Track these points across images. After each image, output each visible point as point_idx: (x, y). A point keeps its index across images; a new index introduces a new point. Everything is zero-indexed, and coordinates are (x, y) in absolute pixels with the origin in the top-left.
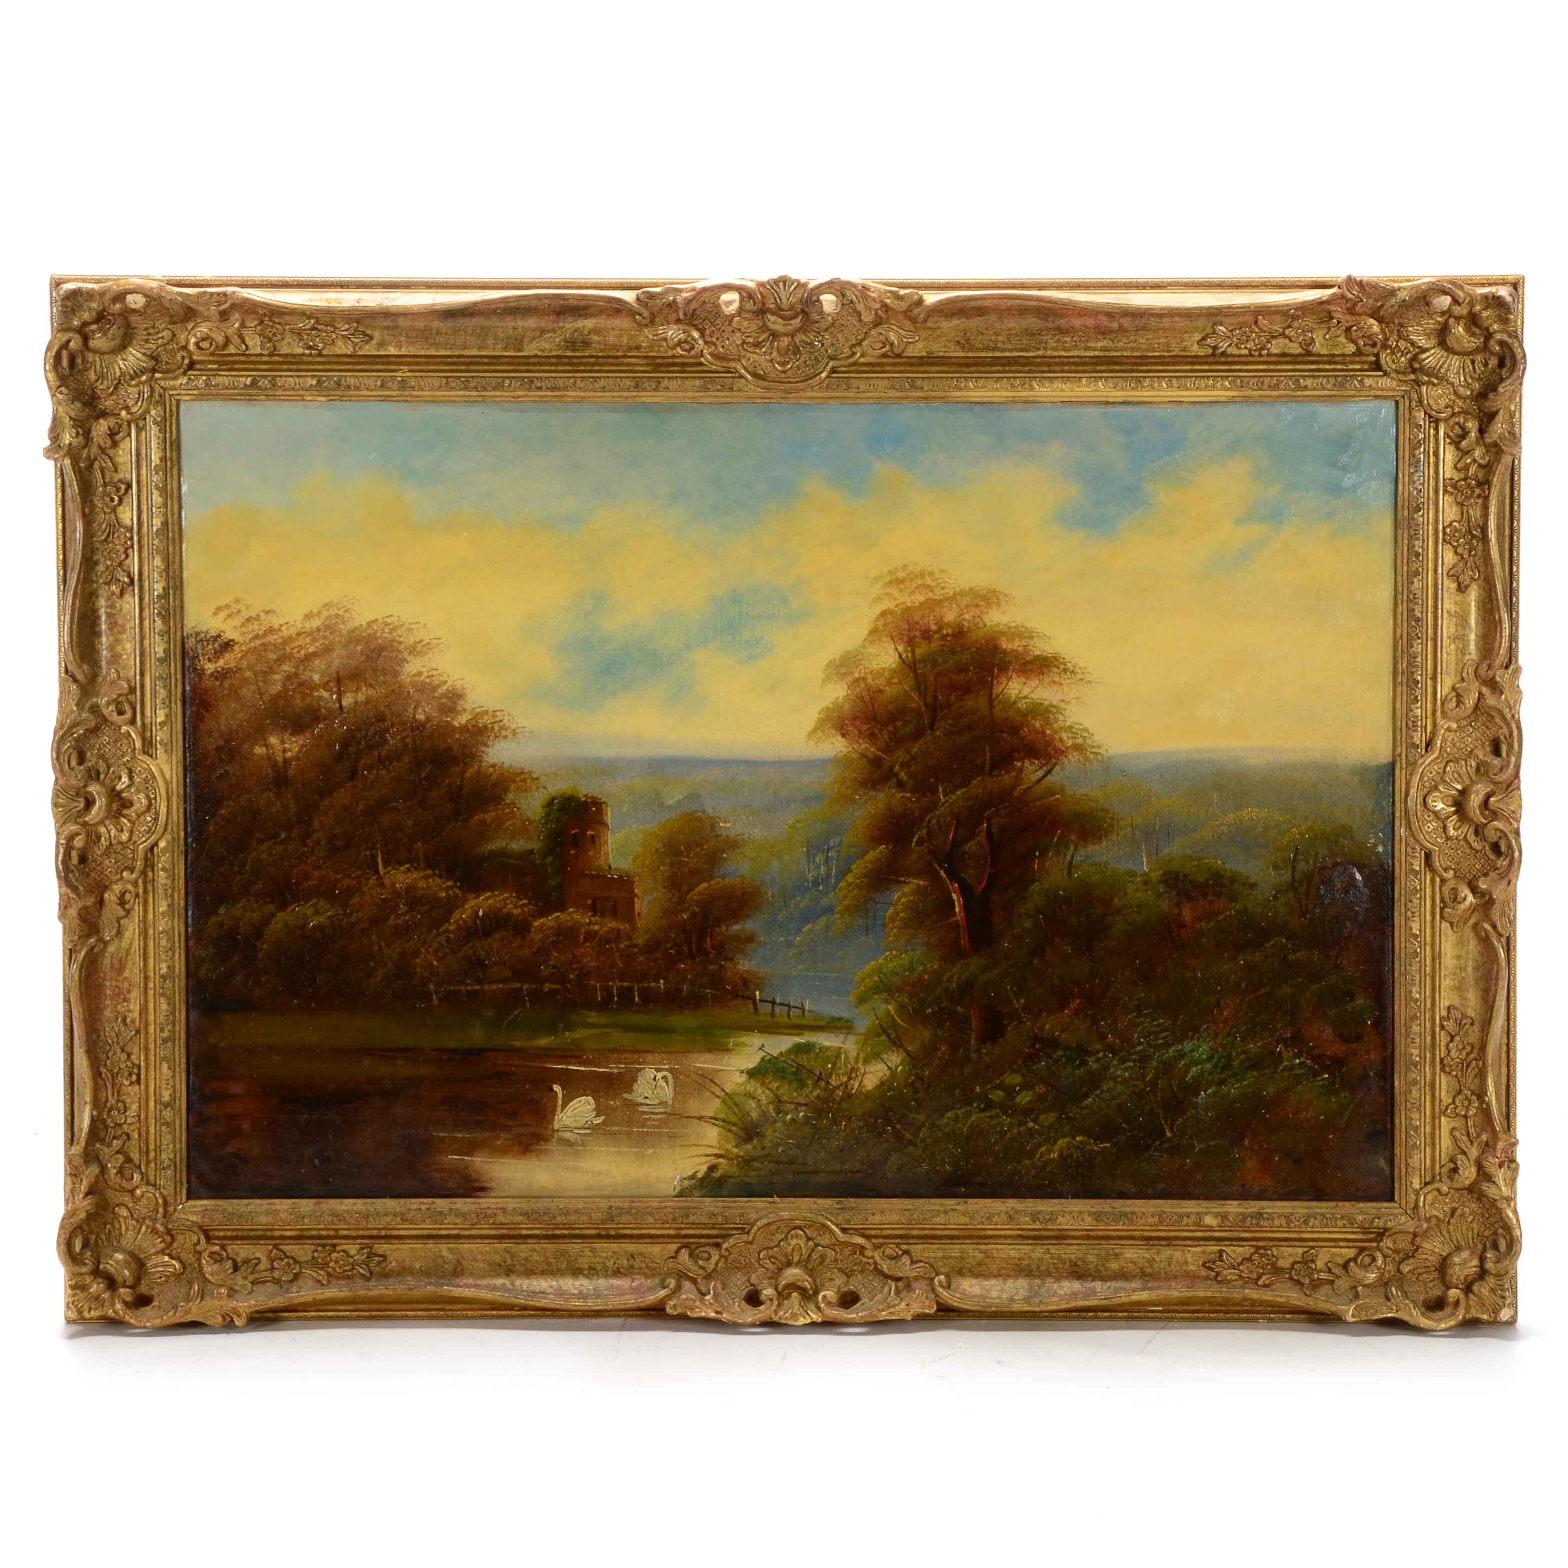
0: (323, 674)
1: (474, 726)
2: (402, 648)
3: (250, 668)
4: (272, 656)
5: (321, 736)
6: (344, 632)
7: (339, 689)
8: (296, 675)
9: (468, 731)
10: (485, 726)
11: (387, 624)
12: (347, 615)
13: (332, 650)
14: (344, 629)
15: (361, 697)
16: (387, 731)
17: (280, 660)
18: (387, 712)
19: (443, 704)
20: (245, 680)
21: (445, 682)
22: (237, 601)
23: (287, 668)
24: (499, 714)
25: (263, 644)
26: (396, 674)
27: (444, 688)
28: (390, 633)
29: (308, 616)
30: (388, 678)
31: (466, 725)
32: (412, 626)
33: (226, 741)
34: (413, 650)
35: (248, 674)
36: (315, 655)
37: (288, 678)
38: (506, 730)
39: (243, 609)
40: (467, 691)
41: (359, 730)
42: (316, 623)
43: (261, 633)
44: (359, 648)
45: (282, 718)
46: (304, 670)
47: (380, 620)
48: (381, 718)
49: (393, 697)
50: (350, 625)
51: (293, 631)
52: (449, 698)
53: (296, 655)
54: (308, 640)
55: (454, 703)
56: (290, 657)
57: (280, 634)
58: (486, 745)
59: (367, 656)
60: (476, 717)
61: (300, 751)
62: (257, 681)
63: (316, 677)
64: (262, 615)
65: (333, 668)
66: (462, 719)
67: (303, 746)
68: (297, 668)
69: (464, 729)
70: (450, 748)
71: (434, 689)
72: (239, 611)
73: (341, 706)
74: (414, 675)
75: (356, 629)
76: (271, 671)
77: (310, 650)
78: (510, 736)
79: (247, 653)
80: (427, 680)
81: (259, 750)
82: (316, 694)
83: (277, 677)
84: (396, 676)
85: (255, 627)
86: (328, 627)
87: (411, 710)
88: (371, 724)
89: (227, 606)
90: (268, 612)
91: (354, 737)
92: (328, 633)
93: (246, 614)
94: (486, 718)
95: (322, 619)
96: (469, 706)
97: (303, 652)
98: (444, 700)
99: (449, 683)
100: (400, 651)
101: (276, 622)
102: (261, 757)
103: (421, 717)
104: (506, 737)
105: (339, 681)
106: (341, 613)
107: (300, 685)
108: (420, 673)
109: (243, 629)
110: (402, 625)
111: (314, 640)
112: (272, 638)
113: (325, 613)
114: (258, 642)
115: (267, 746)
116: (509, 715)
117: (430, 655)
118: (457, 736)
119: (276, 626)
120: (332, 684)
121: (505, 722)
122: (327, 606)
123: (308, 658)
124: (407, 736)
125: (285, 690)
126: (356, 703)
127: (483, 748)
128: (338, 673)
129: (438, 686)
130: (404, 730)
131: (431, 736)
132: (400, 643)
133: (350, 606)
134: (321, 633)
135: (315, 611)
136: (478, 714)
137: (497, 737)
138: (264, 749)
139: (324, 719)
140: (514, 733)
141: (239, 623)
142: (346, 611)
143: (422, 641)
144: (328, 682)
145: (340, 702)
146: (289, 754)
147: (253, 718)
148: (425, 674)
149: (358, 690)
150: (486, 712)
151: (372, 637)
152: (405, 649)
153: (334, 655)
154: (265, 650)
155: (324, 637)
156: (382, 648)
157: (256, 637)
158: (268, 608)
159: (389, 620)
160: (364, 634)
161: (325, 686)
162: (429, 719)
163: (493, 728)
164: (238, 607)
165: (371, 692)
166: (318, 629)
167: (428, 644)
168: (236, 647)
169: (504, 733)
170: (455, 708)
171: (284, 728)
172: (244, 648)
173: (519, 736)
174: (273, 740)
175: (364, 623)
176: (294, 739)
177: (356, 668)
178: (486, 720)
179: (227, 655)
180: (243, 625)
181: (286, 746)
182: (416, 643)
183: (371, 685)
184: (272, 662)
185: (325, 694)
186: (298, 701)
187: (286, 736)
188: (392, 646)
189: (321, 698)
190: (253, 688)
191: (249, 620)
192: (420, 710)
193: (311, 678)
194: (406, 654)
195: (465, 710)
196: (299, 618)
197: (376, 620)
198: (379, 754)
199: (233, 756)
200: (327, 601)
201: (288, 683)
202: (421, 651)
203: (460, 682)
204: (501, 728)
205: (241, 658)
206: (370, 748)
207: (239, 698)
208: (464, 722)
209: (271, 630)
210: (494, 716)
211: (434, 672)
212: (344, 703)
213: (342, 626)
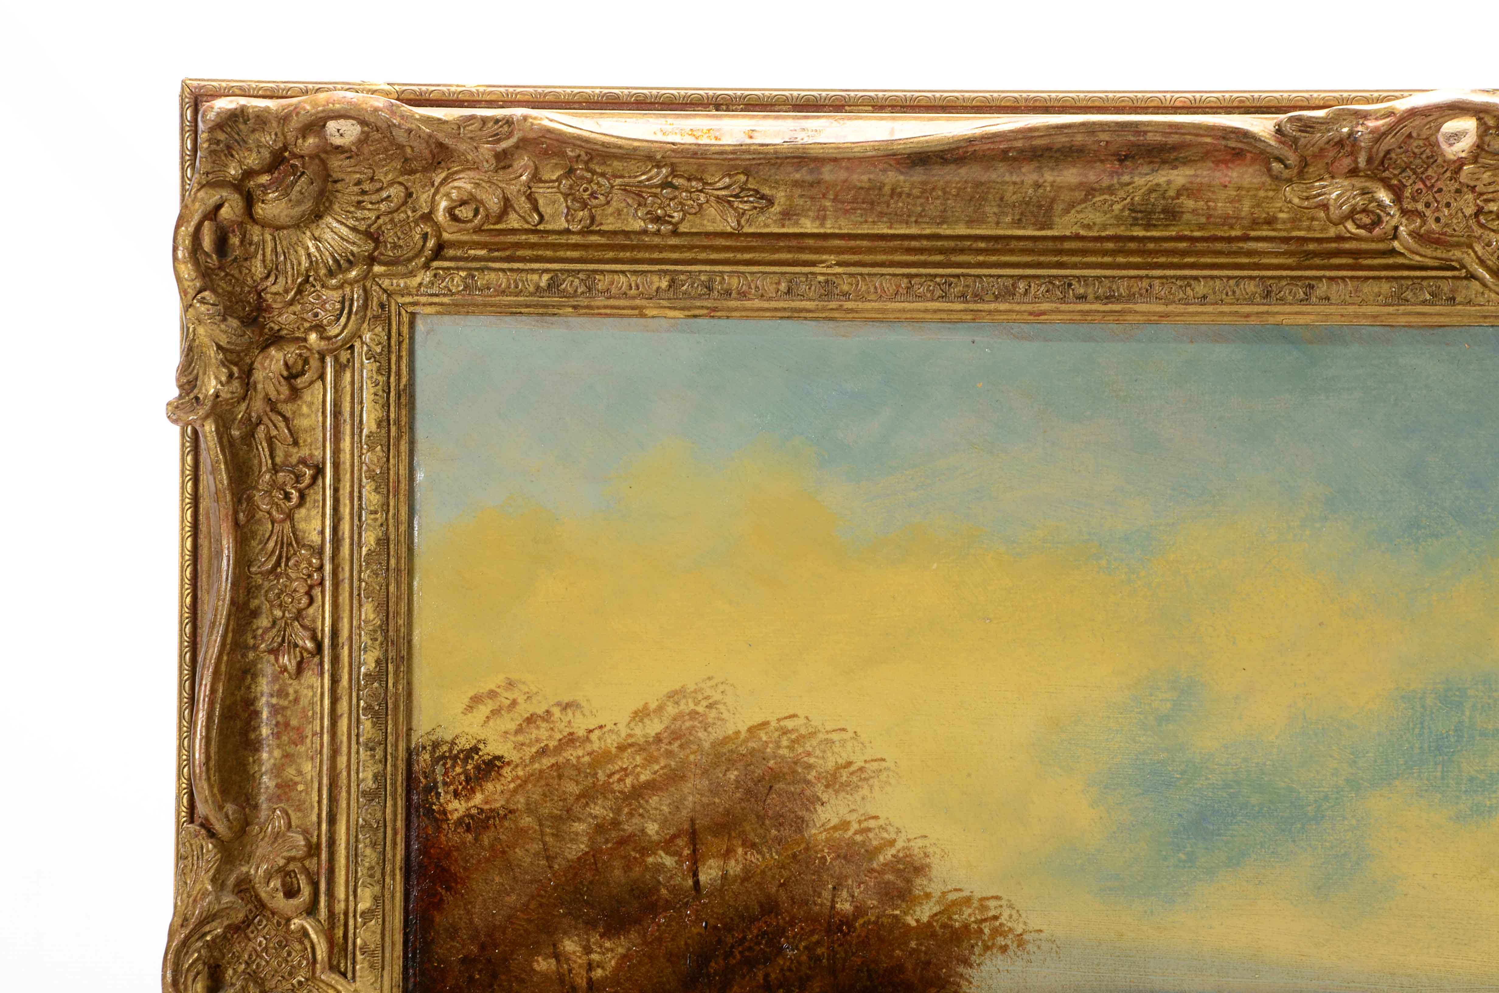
0: (664, 823)
1: (944, 926)
2: (811, 776)
3: (530, 810)
4: (572, 788)
5: (660, 940)
6: (707, 745)
7: (694, 851)
8: (616, 823)
9: (933, 935)
10: (966, 926)
11: (785, 732)
12: (713, 714)
13: (683, 778)
14: (706, 739)
15: (734, 867)
16: (782, 932)
17: (587, 796)
18: (783, 896)
19: (888, 882)
20: (521, 832)
21: (892, 843)
22: (511, 684)
23: (599, 810)
24: (992, 904)
25: (556, 766)
26: (800, 824)
27: (887, 855)
28: (791, 748)
29: (641, 715)
30: (786, 832)
31: (929, 924)
32: (835, 736)
33: (483, 947)
34: (832, 781)
35: (527, 821)
36: (651, 786)
37: (600, 828)
38: (1004, 934)
39: (521, 700)
40: (934, 861)
41: (728, 929)
42: (654, 727)
43: (552, 744)
44: (732, 775)
45: (587, 902)
46: (631, 815)
47: (774, 724)
48: (770, 907)
49: (794, 867)
50: (717, 733)
51: (611, 742)
52: (898, 872)
53: (616, 787)
54: (639, 760)
55: (909, 881)
56: (605, 790)
57: (589, 748)
58: (966, 962)
59: (748, 791)
60: (949, 908)
61: (619, 967)
62: (542, 834)
63: (652, 828)
64: (556, 711)
65: (684, 813)
66: (924, 913)
67: (624, 957)
68: (618, 811)
69: (926, 930)
70: (900, 968)
71: (872, 853)
72: (514, 703)
73: (697, 883)
74: (835, 828)
75: (726, 740)
76: (570, 815)
77: (643, 778)
78: (1013, 947)
79: (525, 782)
80: (859, 838)
81: (543, 965)
82: (650, 860)
83: (580, 827)
84: (799, 830)
85: (542, 733)
86: (676, 736)
87: (827, 894)
88: (753, 920)
89: (492, 694)
90: (566, 707)
91: (719, 941)
92: (675, 746)
93: (525, 709)
94: (967, 911)
95: (666, 723)
96: (935, 888)
97: (628, 781)
98: (889, 877)
99: (900, 844)
100: (808, 782)
101: (580, 725)
102: (545, 975)
103: (845, 906)
104: (1004, 949)
105: (694, 836)
106: (700, 709)
107: (622, 842)
108: (845, 825)
109: (520, 738)
110: (813, 734)
111: (650, 760)
112: (571, 754)
113: (671, 710)
114: (547, 762)
115: (557, 956)
116: (1011, 907)
117: (865, 791)
118: (913, 944)
119: (581, 733)
120: (680, 842)
121: (1002, 920)
122: (674, 696)
123: (639, 792)
124: (818, 943)
125: (595, 852)
126: (725, 877)
127: (961, 969)
128: (692, 821)
129: (878, 850)
130: (813, 932)
131: (864, 943)
132: (809, 767)
133: (717, 697)
134: (664, 747)
135: (653, 706)
136: (954, 903)
137: (987, 948)
138: (553, 961)
139: (666, 909)
140: (1021, 943)
141: (512, 726)
142: (710, 706)
143: (849, 764)
144: (674, 837)
145: (695, 875)
146: (599, 973)
147: (533, 905)
148: (855, 826)
149: (728, 853)
150: (968, 900)
151: (756, 755)
152: (818, 779)
153: (687, 787)
154: (560, 777)
155: (669, 754)
156: (776, 776)
157: (543, 752)
158: (566, 699)
159: (789, 724)
160: (743, 750)
161: (668, 844)
162: (860, 911)
163: (981, 931)
164: (511, 696)
165: (754, 858)
166: (658, 739)
167: (861, 769)
168: (506, 771)
169: (1001, 941)
170: (910, 891)
171: (591, 924)
172: (521, 773)
173: (1030, 947)
174: (570, 946)
175: (743, 729)
176: (608, 944)
177: (727, 812)
178: (967, 915)
179: (489, 786)
180: (519, 731)
181: (595, 957)
182: (839, 768)
183: (753, 845)
184: (571, 800)
185: (669, 861)
186: (617, 872)
187: (595, 938)
188: (794, 772)
189: (659, 868)
190: (536, 847)
191: (530, 720)
192: (845, 894)
193: (643, 831)
194: (819, 788)
195: (928, 896)
196: (623, 718)
197: (765, 724)
198: (766, 976)
199: (494, 976)
200: (677, 687)
201: (600, 839)
202: (848, 784)
203: (920, 843)
204: (997, 932)
205: (515, 791)
206: (750, 963)
207: (509, 866)
208: (925, 919)
209: (571, 740)
210: (983, 908)
211: (872, 824)
212: (702, 878)
213: (701, 734)
